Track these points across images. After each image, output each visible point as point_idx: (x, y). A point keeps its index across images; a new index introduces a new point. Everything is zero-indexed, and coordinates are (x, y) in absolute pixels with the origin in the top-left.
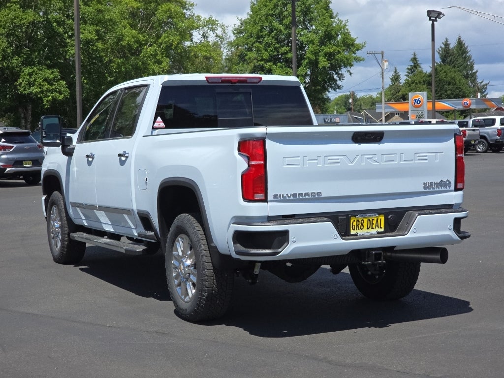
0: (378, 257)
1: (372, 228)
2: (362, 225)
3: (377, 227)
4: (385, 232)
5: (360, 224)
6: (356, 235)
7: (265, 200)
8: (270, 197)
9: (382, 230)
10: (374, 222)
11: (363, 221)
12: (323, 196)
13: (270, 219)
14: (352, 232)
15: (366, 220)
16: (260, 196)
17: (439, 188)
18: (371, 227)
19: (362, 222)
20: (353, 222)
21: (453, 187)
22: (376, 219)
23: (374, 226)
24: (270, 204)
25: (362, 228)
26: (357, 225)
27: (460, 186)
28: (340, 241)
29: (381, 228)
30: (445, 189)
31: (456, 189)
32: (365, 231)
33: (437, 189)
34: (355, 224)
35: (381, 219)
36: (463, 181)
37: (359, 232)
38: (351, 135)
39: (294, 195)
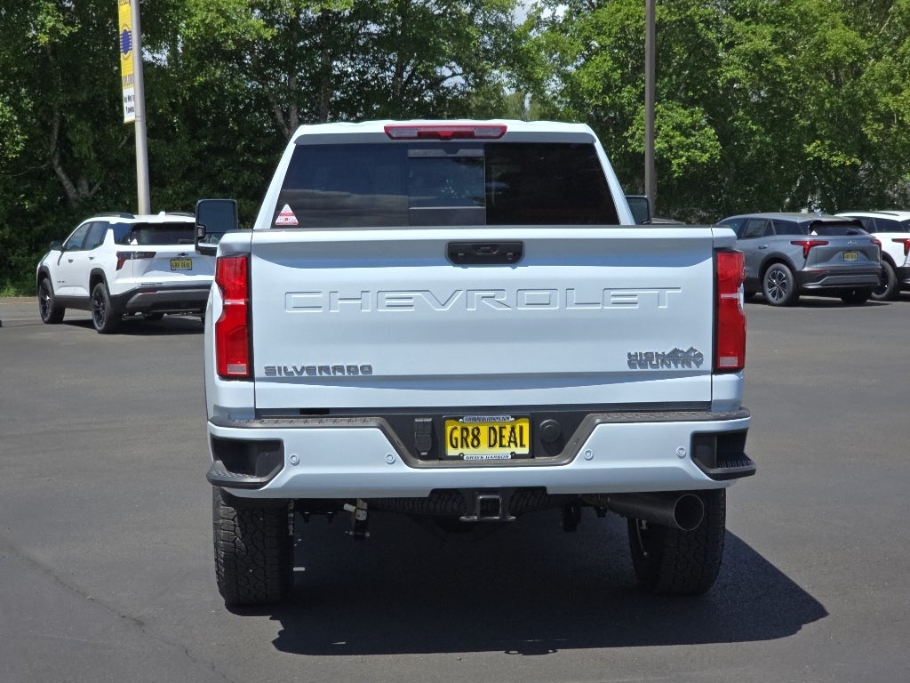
0: (489, 507)
1: (501, 446)
2: (476, 437)
3: (512, 445)
4: (532, 455)
5: (471, 437)
6: (460, 458)
7: (250, 377)
8: (259, 371)
9: (526, 451)
10: (506, 433)
11: (478, 429)
12: (375, 373)
13: (260, 414)
14: (451, 452)
15: (484, 430)
16: (240, 369)
17: (669, 366)
18: (498, 445)
19: (476, 433)
20: (452, 429)
21: (707, 364)
22: (509, 428)
23: (505, 442)
24: (259, 385)
25: (476, 443)
26: (462, 438)
27: (727, 361)
28: (402, 469)
29: (522, 445)
30: (686, 368)
31: (717, 370)
32: (484, 451)
33: (665, 368)
34: (457, 434)
35: (521, 428)
36: (740, 352)
37: (468, 452)
38: (443, 250)
39: (310, 370)
